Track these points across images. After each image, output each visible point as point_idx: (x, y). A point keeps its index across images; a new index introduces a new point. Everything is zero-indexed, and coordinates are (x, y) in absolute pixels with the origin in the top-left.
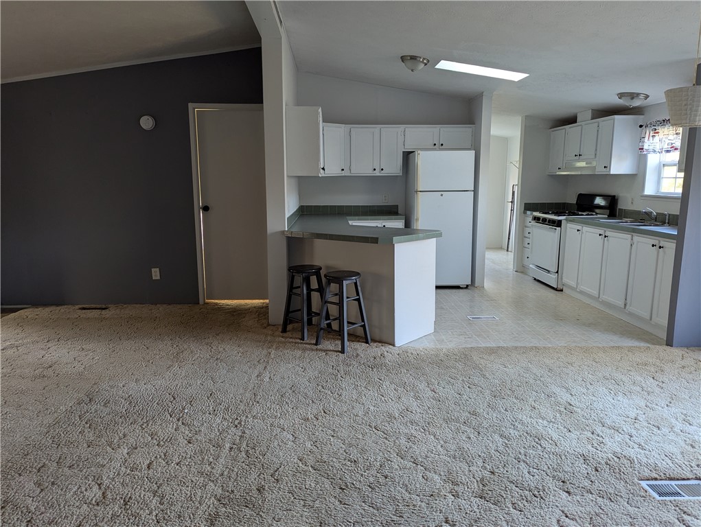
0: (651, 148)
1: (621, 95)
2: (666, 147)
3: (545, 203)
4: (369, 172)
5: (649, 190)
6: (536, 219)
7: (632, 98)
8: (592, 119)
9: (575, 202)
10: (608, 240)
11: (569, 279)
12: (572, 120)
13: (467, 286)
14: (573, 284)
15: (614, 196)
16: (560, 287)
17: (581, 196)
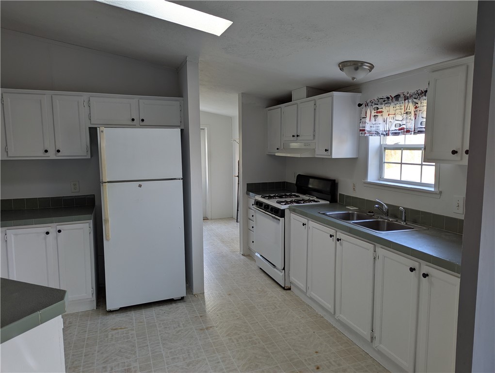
0: (374, 129)
1: (343, 65)
2: (393, 128)
3: (267, 183)
4: (39, 155)
5: (372, 177)
6: (259, 204)
7: (357, 69)
8: (308, 96)
9: (295, 183)
10: (341, 244)
11: (297, 279)
12: (286, 99)
13: (182, 298)
14: (302, 286)
15: (335, 180)
16: (288, 285)
17: (299, 177)
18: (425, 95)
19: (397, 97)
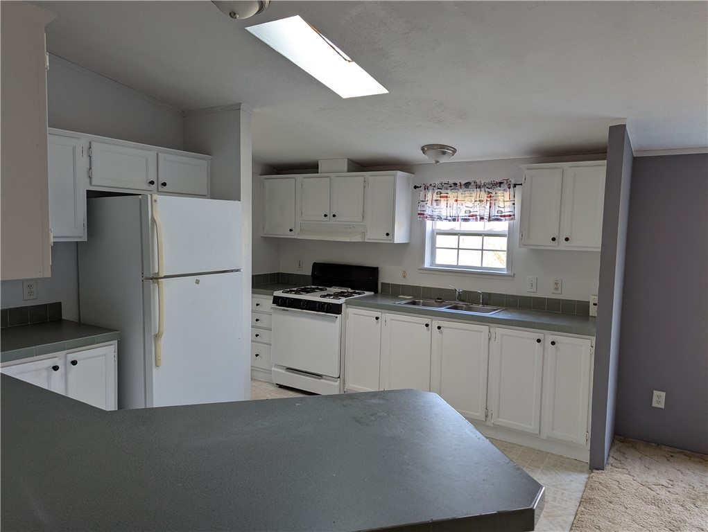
0: (435, 214)
1: (428, 148)
2: (462, 214)
8: (351, 171)
9: (310, 274)
15: (377, 268)
17: (319, 266)
18: (500, 186)
19: (467, 185)
